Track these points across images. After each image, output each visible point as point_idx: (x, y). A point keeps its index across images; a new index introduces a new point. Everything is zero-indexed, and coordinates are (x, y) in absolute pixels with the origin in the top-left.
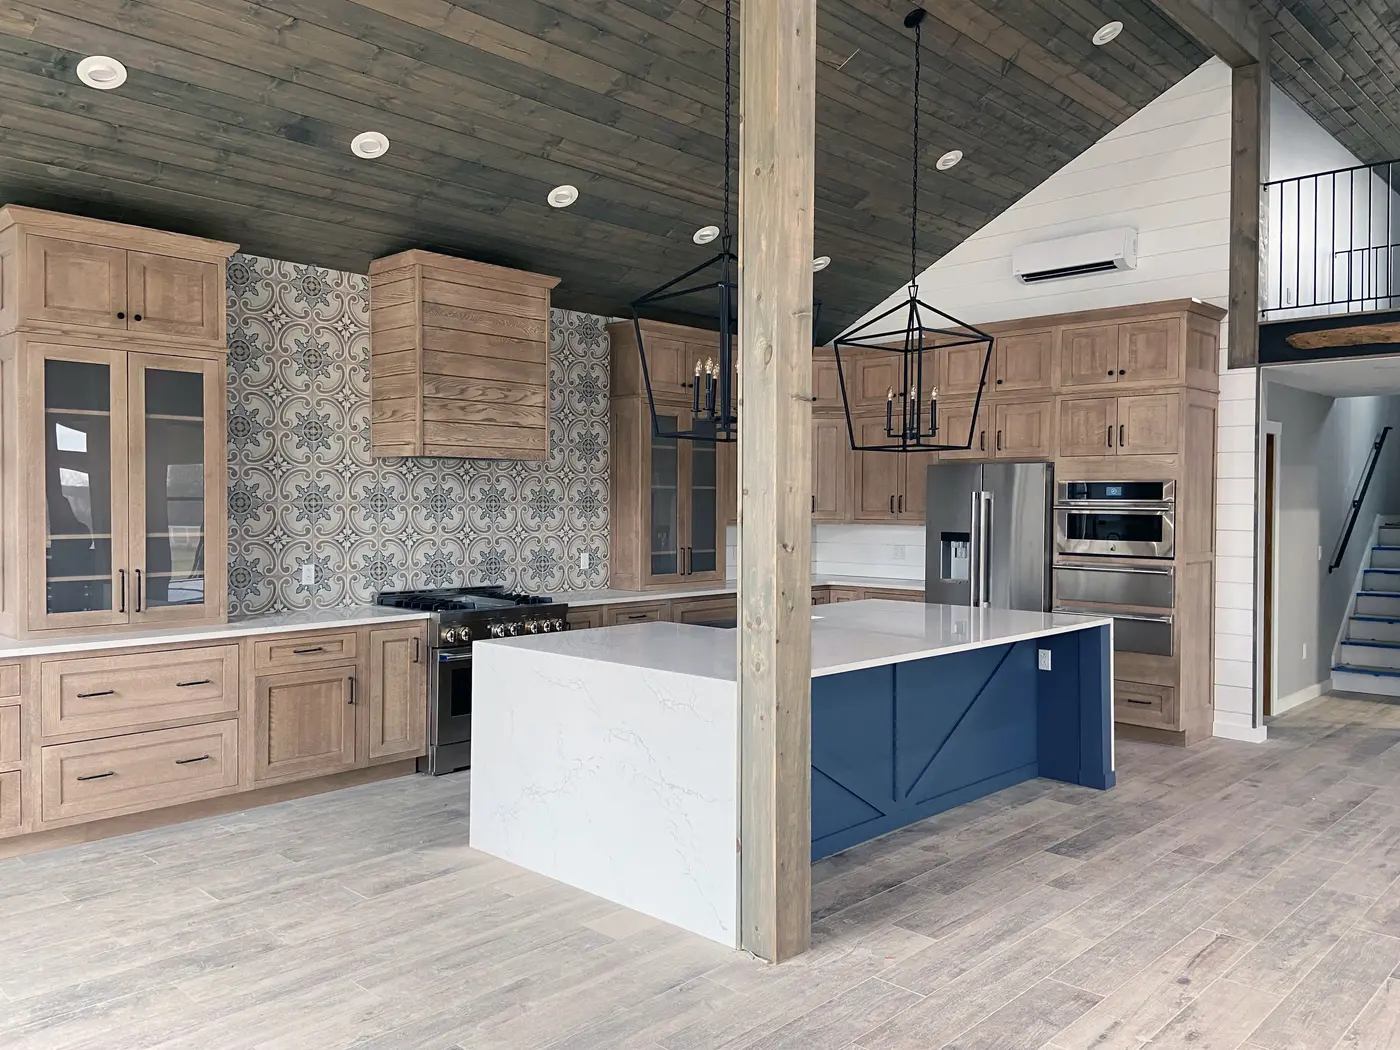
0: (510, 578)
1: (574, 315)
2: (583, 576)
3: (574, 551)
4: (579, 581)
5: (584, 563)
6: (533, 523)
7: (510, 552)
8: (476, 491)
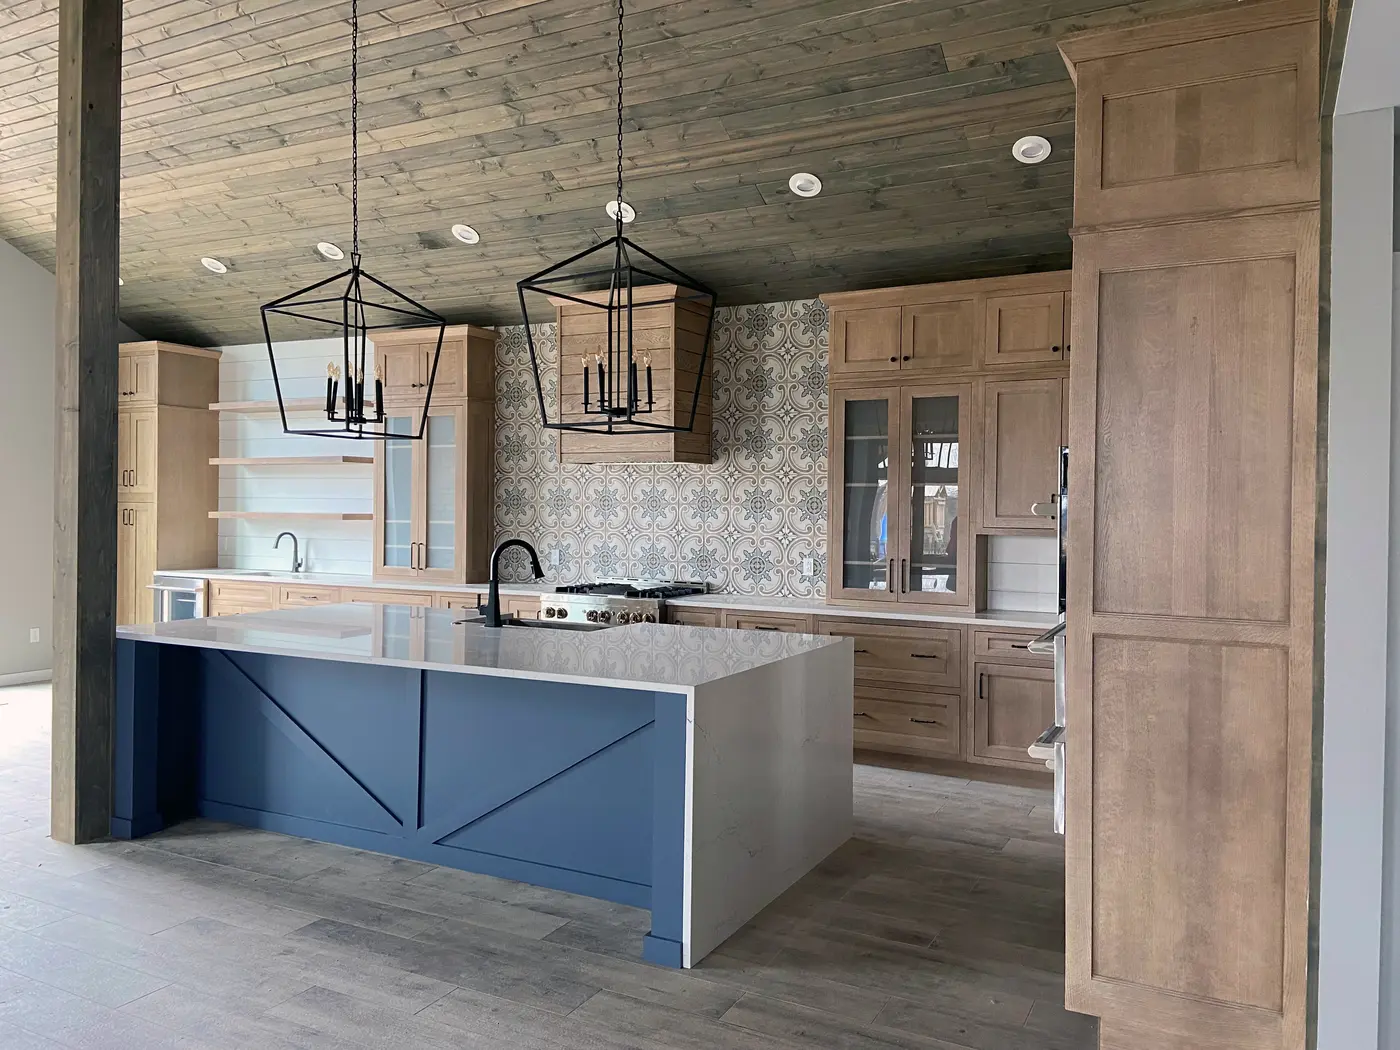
0: (721, 576)
1: (799, 306)
2: (807, 583)
3: (795, 555)
4: (802, 587)
5: (808, 570)
6: (746, 524)
7: (721, 551)
8: (688, 492)
